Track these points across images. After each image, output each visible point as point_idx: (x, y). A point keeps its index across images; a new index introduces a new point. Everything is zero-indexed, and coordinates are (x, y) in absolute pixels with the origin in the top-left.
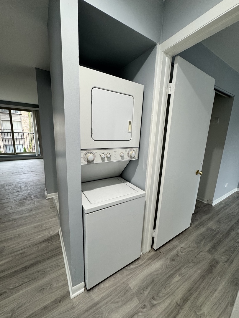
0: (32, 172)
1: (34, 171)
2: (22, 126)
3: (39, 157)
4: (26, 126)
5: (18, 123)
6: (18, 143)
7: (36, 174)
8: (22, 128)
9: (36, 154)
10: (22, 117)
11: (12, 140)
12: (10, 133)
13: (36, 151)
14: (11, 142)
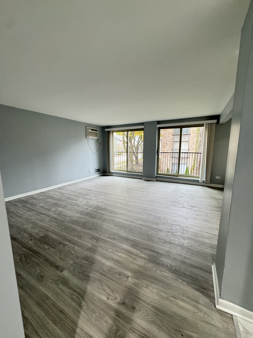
0: (192, 207)
1: (195, 207)
2: (189, 145)
3: (203, 184)
4: (192, 145)
5: (186, 143)
6: (183, 163)
7: (197, 213)
8: (189, 147)
9: (200, 179)
10: (190, 137)
11: (178, 159)
12: (178, 153)
13: (200, 176)
14: (177, 162)
